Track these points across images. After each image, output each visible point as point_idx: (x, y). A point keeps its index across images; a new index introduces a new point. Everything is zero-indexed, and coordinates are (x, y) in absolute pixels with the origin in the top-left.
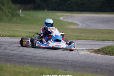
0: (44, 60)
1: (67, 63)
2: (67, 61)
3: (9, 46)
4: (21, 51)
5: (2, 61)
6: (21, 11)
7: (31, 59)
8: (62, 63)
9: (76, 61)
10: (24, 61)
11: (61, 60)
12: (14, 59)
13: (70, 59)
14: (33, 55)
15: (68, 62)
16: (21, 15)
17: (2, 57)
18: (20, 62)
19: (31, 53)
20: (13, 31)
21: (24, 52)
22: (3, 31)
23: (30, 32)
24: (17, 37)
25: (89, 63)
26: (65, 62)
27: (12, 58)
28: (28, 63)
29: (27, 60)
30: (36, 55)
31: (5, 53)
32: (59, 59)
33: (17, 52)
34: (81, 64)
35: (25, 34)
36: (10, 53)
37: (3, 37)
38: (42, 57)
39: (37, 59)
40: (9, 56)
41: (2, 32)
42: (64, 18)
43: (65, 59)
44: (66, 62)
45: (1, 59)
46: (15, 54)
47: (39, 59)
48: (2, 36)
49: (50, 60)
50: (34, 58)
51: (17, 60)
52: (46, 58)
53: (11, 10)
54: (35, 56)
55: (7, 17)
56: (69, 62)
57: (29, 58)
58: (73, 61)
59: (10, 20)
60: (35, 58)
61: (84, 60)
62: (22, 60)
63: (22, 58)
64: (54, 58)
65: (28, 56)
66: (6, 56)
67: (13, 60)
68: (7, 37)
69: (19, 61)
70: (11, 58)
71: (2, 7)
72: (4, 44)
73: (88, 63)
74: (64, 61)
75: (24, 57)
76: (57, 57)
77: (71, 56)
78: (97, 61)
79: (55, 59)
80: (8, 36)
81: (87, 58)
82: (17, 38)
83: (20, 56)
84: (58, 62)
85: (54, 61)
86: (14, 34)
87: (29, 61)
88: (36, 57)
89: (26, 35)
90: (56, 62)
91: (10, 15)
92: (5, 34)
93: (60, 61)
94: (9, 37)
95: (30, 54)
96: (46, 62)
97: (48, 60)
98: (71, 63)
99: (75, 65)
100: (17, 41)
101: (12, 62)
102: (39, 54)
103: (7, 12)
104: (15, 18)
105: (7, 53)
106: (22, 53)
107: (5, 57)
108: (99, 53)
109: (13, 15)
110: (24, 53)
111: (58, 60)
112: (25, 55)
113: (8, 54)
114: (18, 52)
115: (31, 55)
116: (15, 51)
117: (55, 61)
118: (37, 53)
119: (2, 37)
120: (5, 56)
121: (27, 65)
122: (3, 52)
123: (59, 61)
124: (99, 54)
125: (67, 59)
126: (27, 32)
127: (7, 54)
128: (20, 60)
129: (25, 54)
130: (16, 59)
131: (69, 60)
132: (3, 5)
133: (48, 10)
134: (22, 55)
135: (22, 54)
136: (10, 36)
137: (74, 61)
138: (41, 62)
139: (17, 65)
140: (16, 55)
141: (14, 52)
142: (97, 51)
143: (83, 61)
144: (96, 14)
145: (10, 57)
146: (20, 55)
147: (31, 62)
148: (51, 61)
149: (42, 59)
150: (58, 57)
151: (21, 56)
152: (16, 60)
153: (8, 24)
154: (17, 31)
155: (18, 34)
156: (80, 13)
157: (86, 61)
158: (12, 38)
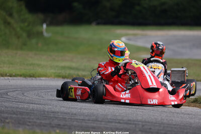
0: (89, 120)
1: (134, 126)
2: (135, 122)
3: (23, 94)
4: (44, 105)
5: (8, 123)
6: (45, 26)
7: (66, 118)
8: (126, 126)
9: (152, 123)
10: (50, 124)
11: (123, 120)
12: (33, 119)
13: (140, 118)
14: (69, 111)
15: (136, 124)
16: (45, 34)
17: (9, 116)
18: (44, 126)
19: (64, 107)
20: (30, 65)
21: (50, 105)
22: (11, 65)
23: (64, 68)
24: (39, 77)
25: (178, 125)
26: (130, 124)
27: (29, 118)
28: (58, 126)
29: (56, 122)
30: (74, 111)
31: (14, 107)
32: (120, 118)
33: (38, 105)
34: (161, 128)
35: (53, 71)
36: (24, 107)
37: (11, 76)
38: (87, 116)
39: (77, 119)
40: (22, 113)
41: (9, 67)
42: (129, 39)
43: (130, 118)
44: (133, 124)
45: (7, 121)
46: (33, 111)
47: (81, 118)
48: (9, 76)
49: (101, 121)
50: (70, 117)
51: (38, 121)
52: (94, 118)
53: (26, 24)
54: (72, 114)
55: (18, 38)
56: (139, 124)
57: (61, 116)
58: (145, 122)
59: (25, 44)
60: (72, 118)
61: (167, 120)
62: (47, 122)
63: (46, 116)
64: (109, 117)
65: (58, 113)
66: (17, 115)
67: (30, 122)
68: (19, 78)
69: (41, 123)
70: (27, 117)
71: (9, 19)
72: (13, 91)
73: (175, 125)
74: (129, 122)
75: (51, 116)
76: (115, 115)
77: (142, 112)
78: (192, 121)
79: (110, 119)
80: (21, 76)
81: (174, 117)
82: (37, 78)
83: (43, 113)
84: (116, 124)
85: (109, 122)
86: (32, 72)
87: (62, 123)
88: (75, 114)
89: (55, 73)
90: (113, 124)
91: (25, 35)
92: (14, 71)
93: (121, 122)
94: (21, 78)
95: (63, 109)
96: (95, 125)
97: (98, 121)
98: (143, 126)
99: (150, 129)
100: (37, 84)
101: (28, 125)
102: (81, 109)
103: (18, 29)
104: (34, 41)
105: (17, 108)
106: (47, 108)
107: (14, 116)
108: (198, 105)
109: (30, 35)
110: (50, 108)
111: (117, 121)
112: (53, 112)
113: (20, 110)
114: (41, 106)
115: (66, 111)
116: (35, 104)
117: (111, 122)
118: (76, 108)
119: (9, 78)
120: (14, 113)
121: (58, 131)
122: (11, 107)
123: (119, 123)
124: (198, 107)
125: (134, 118)
126: (57, 66)
127: (18, 110)
128: (43, 122)
129: (53, 110)
130: (35, 120)
131: (137, 121)
132: (11, 15)
133: (98, 24)
134: (48, 112)
135: (47, 110)
136: (25, 76)
137: (149, 122)
138: (84, 124)
139: (38, 130)
140: (35, 112)
141: (31, 106)
142: (192, 102)
143: (165, 121)
144: (191, 30)
145: (24, 117)
146: (44, 111)
147: (64, 125)
148: (103, 123)
149: (87, 118)
150: (117, 114)
151: (46, 113)
152: (35, 122)
153: (20, 52)
154: (39, 65)
155: (40, 71)
156: (160, 30)
157: (170, 122)
158: (29, 78)
